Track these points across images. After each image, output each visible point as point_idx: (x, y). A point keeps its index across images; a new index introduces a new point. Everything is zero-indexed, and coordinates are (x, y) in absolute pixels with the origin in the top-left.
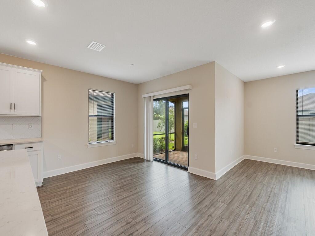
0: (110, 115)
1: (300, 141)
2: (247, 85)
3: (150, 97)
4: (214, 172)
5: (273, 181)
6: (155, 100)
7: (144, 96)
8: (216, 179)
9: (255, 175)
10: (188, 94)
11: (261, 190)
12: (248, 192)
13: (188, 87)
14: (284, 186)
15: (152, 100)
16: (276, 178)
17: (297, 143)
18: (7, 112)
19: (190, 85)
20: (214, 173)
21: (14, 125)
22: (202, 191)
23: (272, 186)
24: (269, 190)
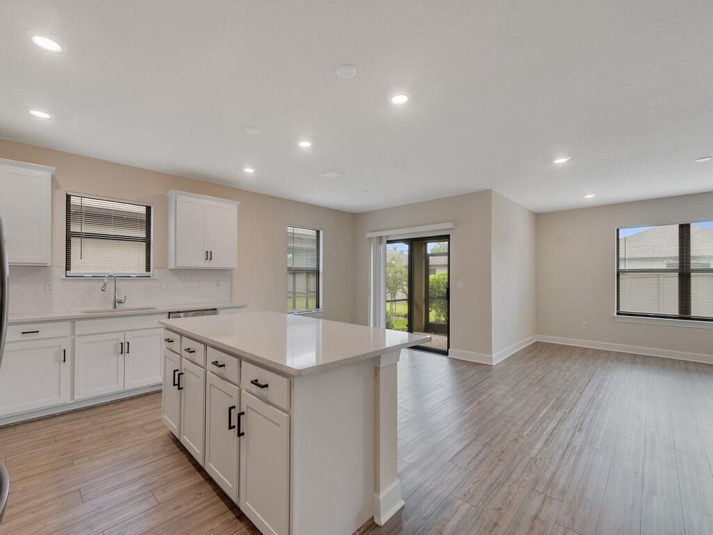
0: (314, 266)
1: (622, 310)
2: (539, 218)
3: (381, 237)
4: (490, 353)
5: (577, 366)
6: (388, 242)
7: (369, 235)
8: (494, 364)
9: (550, 360)
10: (449, 235)
11: (557, 375)
12: (538, 376)
13: (449, 225)
14: (589, 371)
15: (385, 241)
16: (581, 363)
17: (618, 314)
18: (203, 264)
19: (453, 222)
20: (489, 356)
21: (201, 283)
22: (476, 375)
23: (572, 371)
24: (568, 374)
